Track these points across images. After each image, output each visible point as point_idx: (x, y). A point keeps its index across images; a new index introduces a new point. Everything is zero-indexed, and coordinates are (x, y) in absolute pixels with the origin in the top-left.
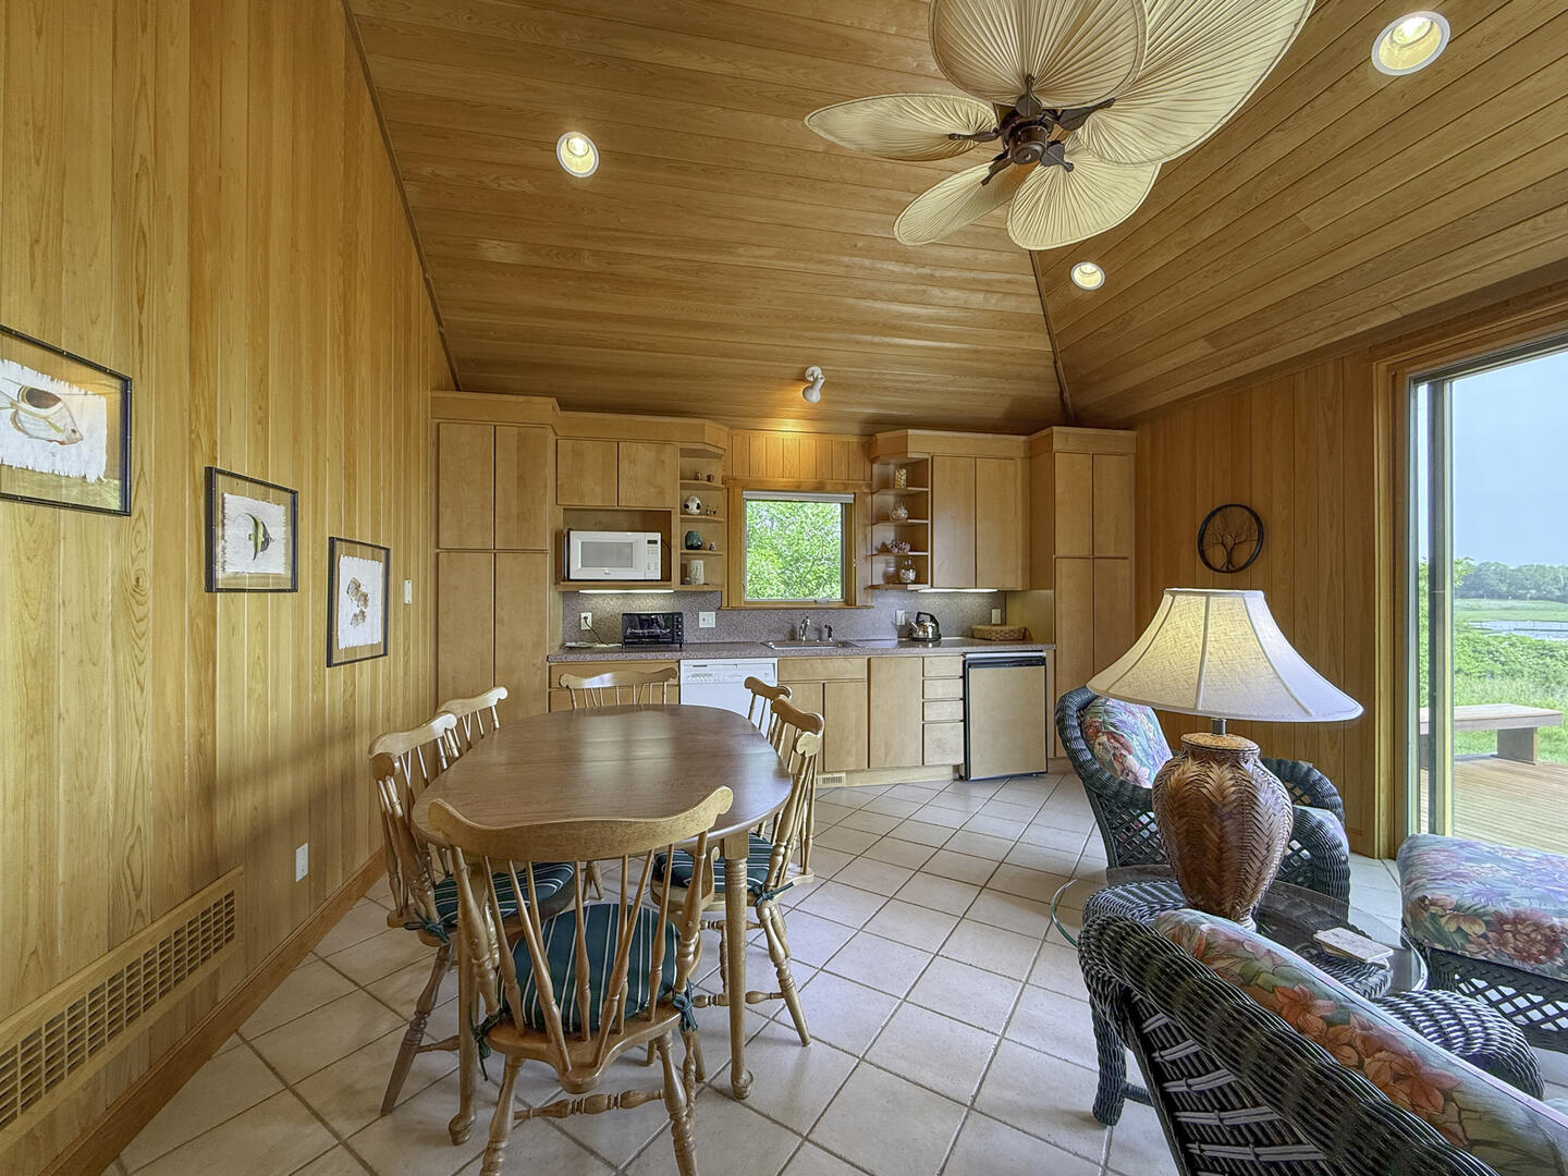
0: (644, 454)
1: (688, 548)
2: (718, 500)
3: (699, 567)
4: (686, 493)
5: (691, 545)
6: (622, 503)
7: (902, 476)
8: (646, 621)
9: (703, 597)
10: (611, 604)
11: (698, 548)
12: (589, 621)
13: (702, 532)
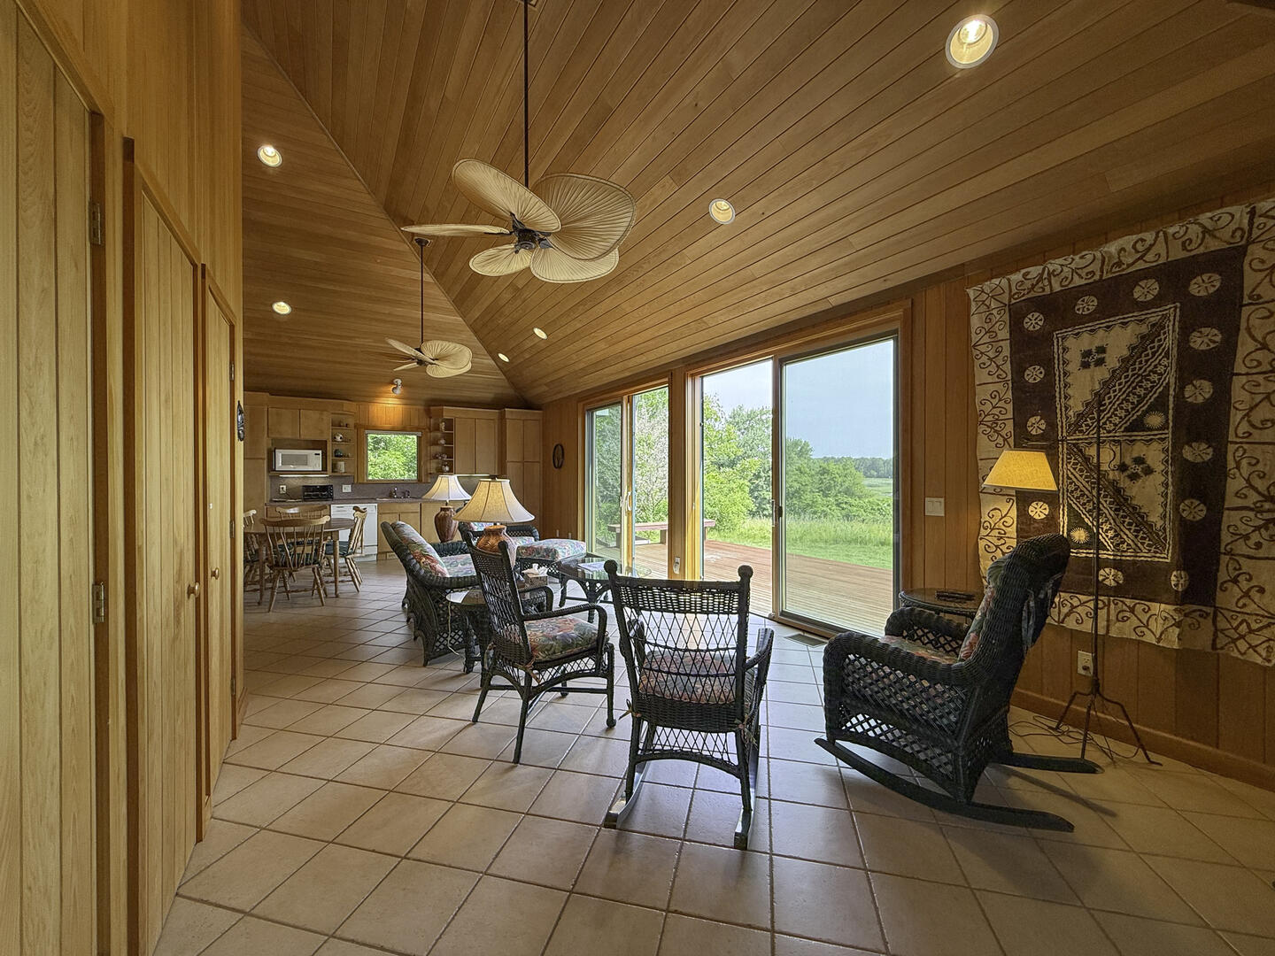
0: (314, 415)
1: (336, 456)
2: (351, 433)
3: (342, 465)
4: (335, 431)
5: (337, 455)
6: (302, 437)
7: (443, 426)
8: (314, 488)
9: (345, 479)
10: (296, 481)
11: (341, 456)
12: (285, 489)
13: (343, 449)
